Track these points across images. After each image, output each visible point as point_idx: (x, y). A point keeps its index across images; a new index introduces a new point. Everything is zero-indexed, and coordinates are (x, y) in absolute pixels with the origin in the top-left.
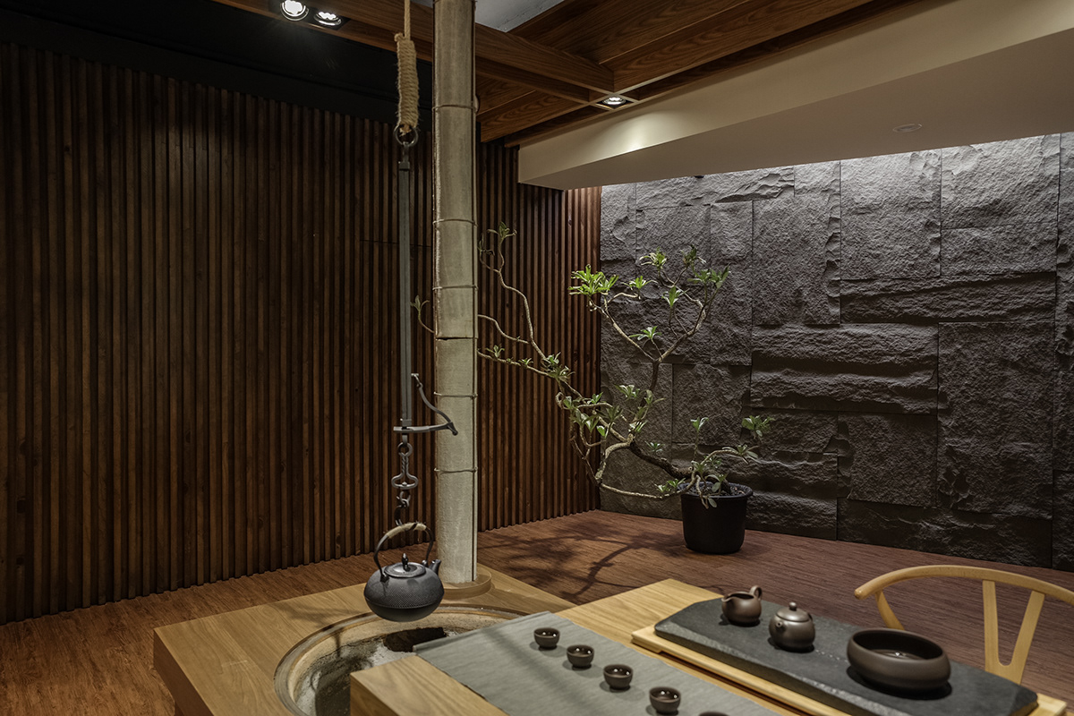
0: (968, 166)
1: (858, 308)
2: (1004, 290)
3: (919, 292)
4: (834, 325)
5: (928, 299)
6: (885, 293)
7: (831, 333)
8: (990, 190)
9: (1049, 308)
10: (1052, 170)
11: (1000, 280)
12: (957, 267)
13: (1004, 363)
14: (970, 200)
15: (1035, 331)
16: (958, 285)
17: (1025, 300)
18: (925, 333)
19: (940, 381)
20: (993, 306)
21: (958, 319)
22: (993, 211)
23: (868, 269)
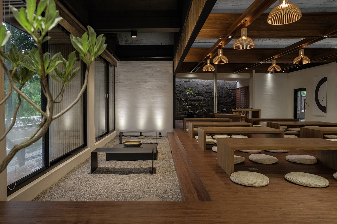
0: (206, 81)
1: (198, 94)
2: (209, 93)
3: (202, 93)
4: (196, 96)
5: (203, 94)
6: (200, 93)
7: (195, 97)
8: (208, 84)
9: (211, 95)
10: (212, 83)
11: (208, 92)
12: (205, 91)
13: (209, 100)
14: (206, 85)
15: (211, 97)
16: (205, 93)
17: (210, 94)
18: (203, 97)
19: (204, 102)
20: (208, 95)
21: (205, 96)
22: (208, 86)
23: (198, 91)
